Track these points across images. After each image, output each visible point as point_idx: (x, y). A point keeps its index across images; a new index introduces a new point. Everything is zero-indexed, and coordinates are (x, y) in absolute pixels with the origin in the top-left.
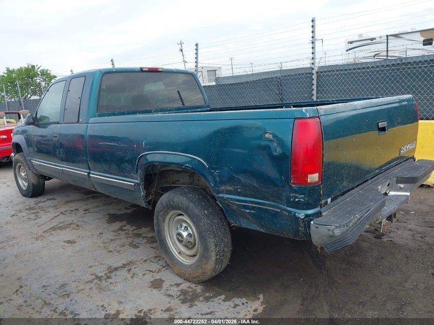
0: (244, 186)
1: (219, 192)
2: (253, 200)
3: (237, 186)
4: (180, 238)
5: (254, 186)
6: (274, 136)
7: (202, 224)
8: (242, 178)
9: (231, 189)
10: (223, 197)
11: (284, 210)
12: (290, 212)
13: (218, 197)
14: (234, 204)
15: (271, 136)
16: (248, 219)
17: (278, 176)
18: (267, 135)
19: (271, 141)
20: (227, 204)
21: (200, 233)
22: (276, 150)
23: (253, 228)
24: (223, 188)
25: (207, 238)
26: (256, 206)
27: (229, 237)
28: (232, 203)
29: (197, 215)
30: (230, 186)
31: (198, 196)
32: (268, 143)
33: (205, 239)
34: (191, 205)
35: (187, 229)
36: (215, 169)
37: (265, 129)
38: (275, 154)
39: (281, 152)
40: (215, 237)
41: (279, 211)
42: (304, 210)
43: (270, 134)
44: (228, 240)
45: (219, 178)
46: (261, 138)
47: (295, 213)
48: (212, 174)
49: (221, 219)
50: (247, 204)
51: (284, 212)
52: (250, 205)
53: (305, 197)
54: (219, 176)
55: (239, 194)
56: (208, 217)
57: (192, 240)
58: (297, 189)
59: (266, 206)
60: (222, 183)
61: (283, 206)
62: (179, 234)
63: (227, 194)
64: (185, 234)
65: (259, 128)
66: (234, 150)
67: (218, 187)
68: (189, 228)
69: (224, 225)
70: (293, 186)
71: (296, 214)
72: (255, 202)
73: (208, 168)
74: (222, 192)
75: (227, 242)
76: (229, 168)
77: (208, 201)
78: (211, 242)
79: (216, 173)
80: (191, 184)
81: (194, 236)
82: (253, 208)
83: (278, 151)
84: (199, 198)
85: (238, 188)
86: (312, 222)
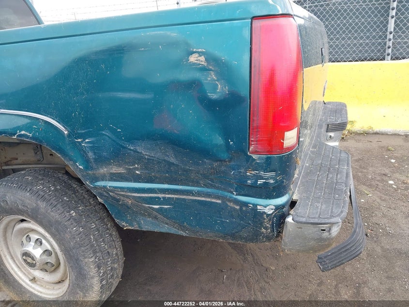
0: (148, 164)
1: (96, 179)
2: (166, 186)
3: (134, 165)
4: (29, 260)
5: (168, 162)
6: (210, 59)
7: (68, 236)
8: (143, 149)
9: (121, 170)
10: (105, 187)
11: (230, 201)
12: (246, 204)
13: (95, 188)
14: (128, 197)
15: (202, 58)
16: (156, 218)
17: (219, 140)
18: (193, 59)
19: (203, 69)
20: (114, 198)
21: (66, 251)
22: (215, 87)
23: (163, 230)
24: (103, 170)
25: (81, 258)
26: (173, 196)
27: (118, 244)
28: (123, 196)
29: (57, 221)
30: (120, 166)
31: (54, 185)
32: (197, 75)
33: (77, 260)
34: (42, 205)
35: (41, 243)
36: (83, 136)
37: (187, 44)
38: (214, 96)
39: (226, 90)
40: (95, 252)
41: (219, 201)
42: (273, 198)
43: (200, 54)
44: (117, 250)
45: (95, 154)
46: (180, 64)
47: (255, 205)
48: (76, 146)
49: (102, 219)
50: (155, 195)
51: (231, 204)
52: (160, 196)
53: (277, 175)
54: (92, 148)
55: (137, 179)
56: (78, 222)
57: (52, 260)
58: (263, 161)
59: (193, 195)
60: (101, 160)
61: (229, 194)
62: (26, 254)
63: (112, 180)
64: (37, 252)
65: (173, 44)
66: (121, 95)
67: (92, 169)
68: (44, 241)
69: (108, 229)
70: (254, 156)
71: (259, 207)
72: (170, 189)
73: (69, 135)
74: (103, 178)
75: (117, 254)
76: (113, 131)
77: (75, 192)
78: (90, 263)
79: (86, 143)
80: (38, 162)
81: (56, 254)
82: (166, 201)
83: (218, 91)
84: (56, 190)
85: (137, 169)
86: (289, 219)
